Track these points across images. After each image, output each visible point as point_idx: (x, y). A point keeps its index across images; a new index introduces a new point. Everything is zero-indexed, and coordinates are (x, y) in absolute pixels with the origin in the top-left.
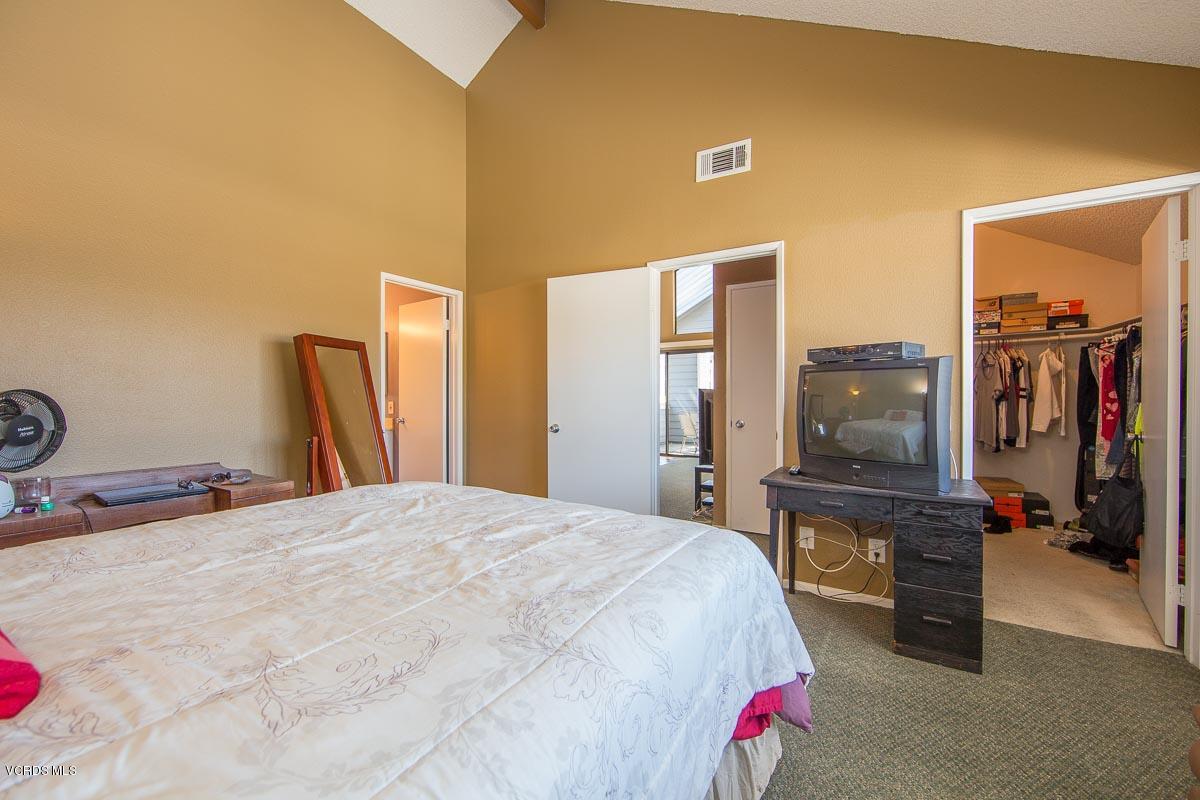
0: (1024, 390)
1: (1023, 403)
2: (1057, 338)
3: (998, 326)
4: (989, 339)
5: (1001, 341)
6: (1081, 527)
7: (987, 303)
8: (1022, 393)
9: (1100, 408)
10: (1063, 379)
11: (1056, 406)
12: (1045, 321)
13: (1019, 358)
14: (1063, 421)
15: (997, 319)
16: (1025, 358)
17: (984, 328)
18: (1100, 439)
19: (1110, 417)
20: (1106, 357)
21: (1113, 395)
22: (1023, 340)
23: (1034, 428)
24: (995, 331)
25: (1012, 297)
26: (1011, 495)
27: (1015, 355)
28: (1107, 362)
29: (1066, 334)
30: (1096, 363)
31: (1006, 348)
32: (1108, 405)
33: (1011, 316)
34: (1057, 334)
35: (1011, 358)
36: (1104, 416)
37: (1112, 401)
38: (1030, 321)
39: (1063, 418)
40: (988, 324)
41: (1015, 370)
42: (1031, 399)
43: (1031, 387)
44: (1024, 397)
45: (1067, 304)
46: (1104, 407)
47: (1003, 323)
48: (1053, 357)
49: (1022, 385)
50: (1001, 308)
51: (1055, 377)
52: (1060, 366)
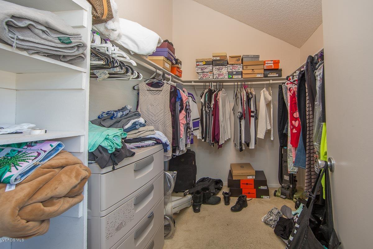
0: (253, 112)
1: (253, 120)
2: (268, 82)
3: (241, 73)
4: (238, 81)
5: (243, 83)
6: (282, 194)
7: (235, 59)
8: (252, 114)
9: (289, 124)
10: (272, 106)
11: (268, 122)
12: (262, 71)
13: (251, 93)
14: (272, 131)
15: (241, 70)
16: (254, 93)
17: (235, 75)
18: (290, 146)
19: (294, 131)
20: (291, 89)
21: (296, 115)
22: (254, 83)
23: (258, 136)
24: (240, 77)
25: (247, 56)
26: (249, 177)
27: (249, 91)
28: (292, 92)
29: (273, 80)
30: (286, 93)
31: (245, 87)
32: (293, 122)
33: (247, 68)
34: (269, 80)
35: (247, 93)
36: (292, 130)
37: (296, 119)
38: (256, 71)
39: (272, 129)
40: (237, 72)
41: (249, 99)
42: (256, 119)
43: (256, 110)
44: (253, 116)
45: (272, 62)
46: (292, 124)
47: (244, 72)
48: (267, 93)
49: (253, 109)
50: (242, 63)
51: (268, 105)
52: (270, 98)
